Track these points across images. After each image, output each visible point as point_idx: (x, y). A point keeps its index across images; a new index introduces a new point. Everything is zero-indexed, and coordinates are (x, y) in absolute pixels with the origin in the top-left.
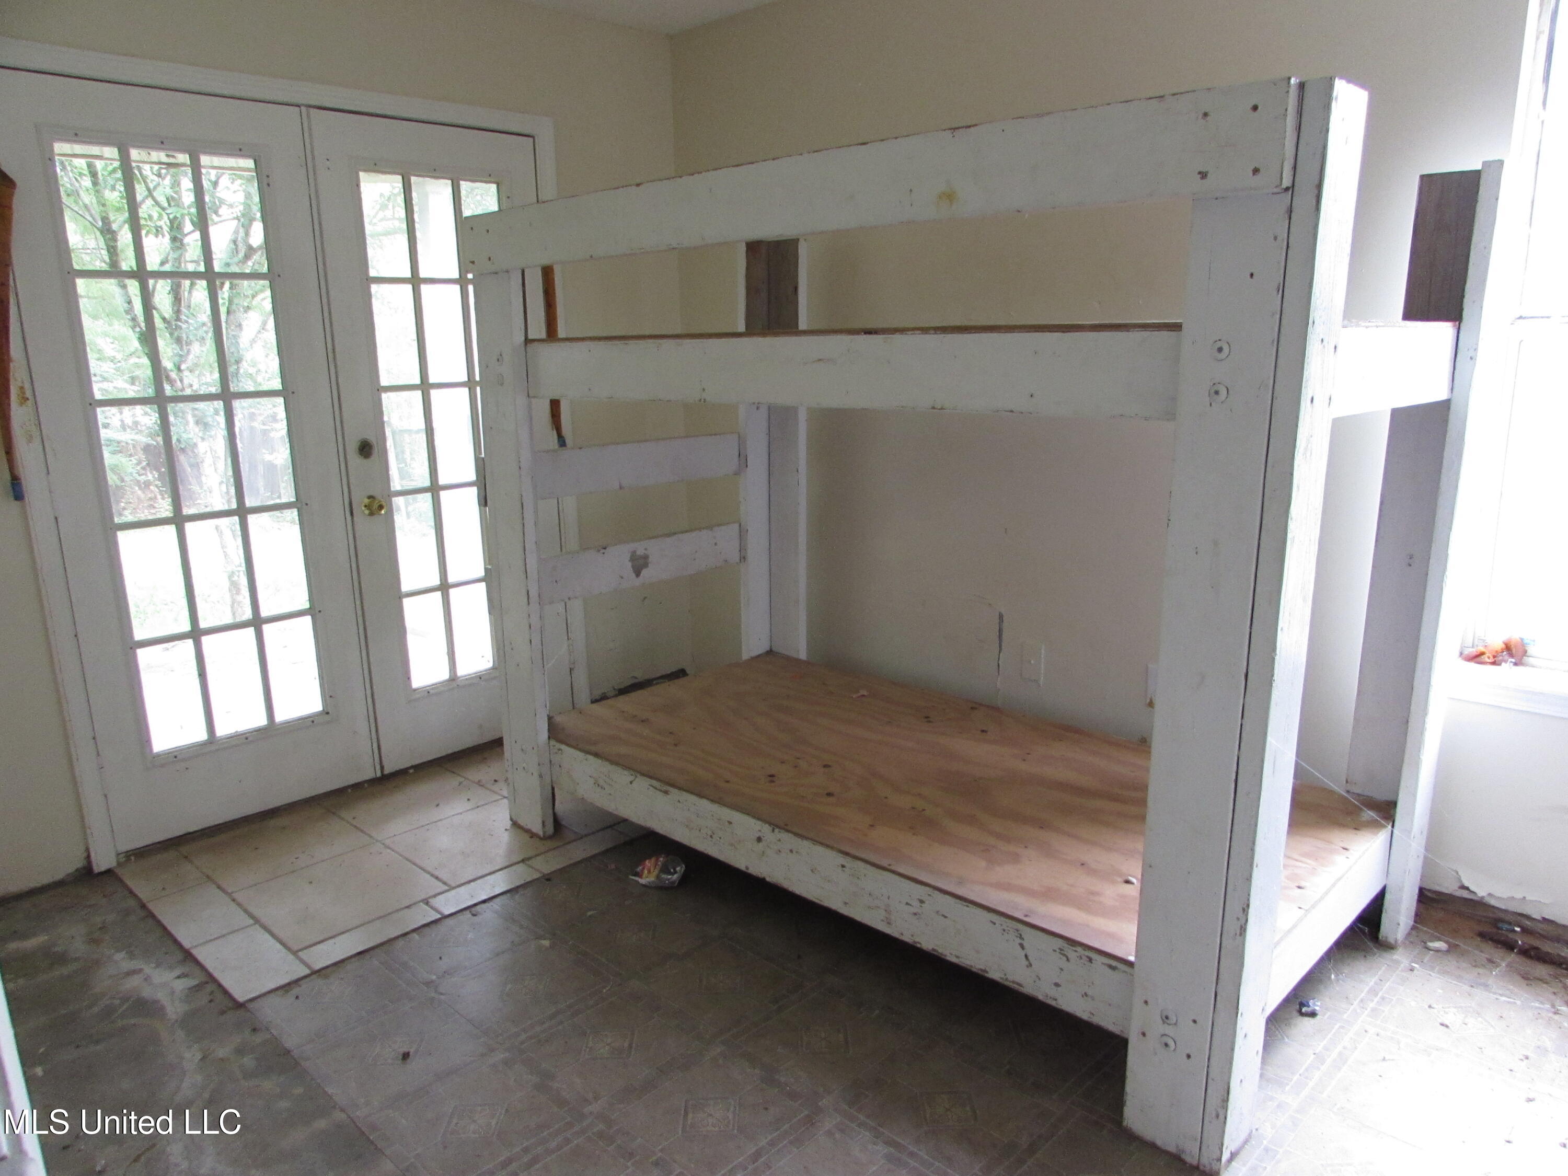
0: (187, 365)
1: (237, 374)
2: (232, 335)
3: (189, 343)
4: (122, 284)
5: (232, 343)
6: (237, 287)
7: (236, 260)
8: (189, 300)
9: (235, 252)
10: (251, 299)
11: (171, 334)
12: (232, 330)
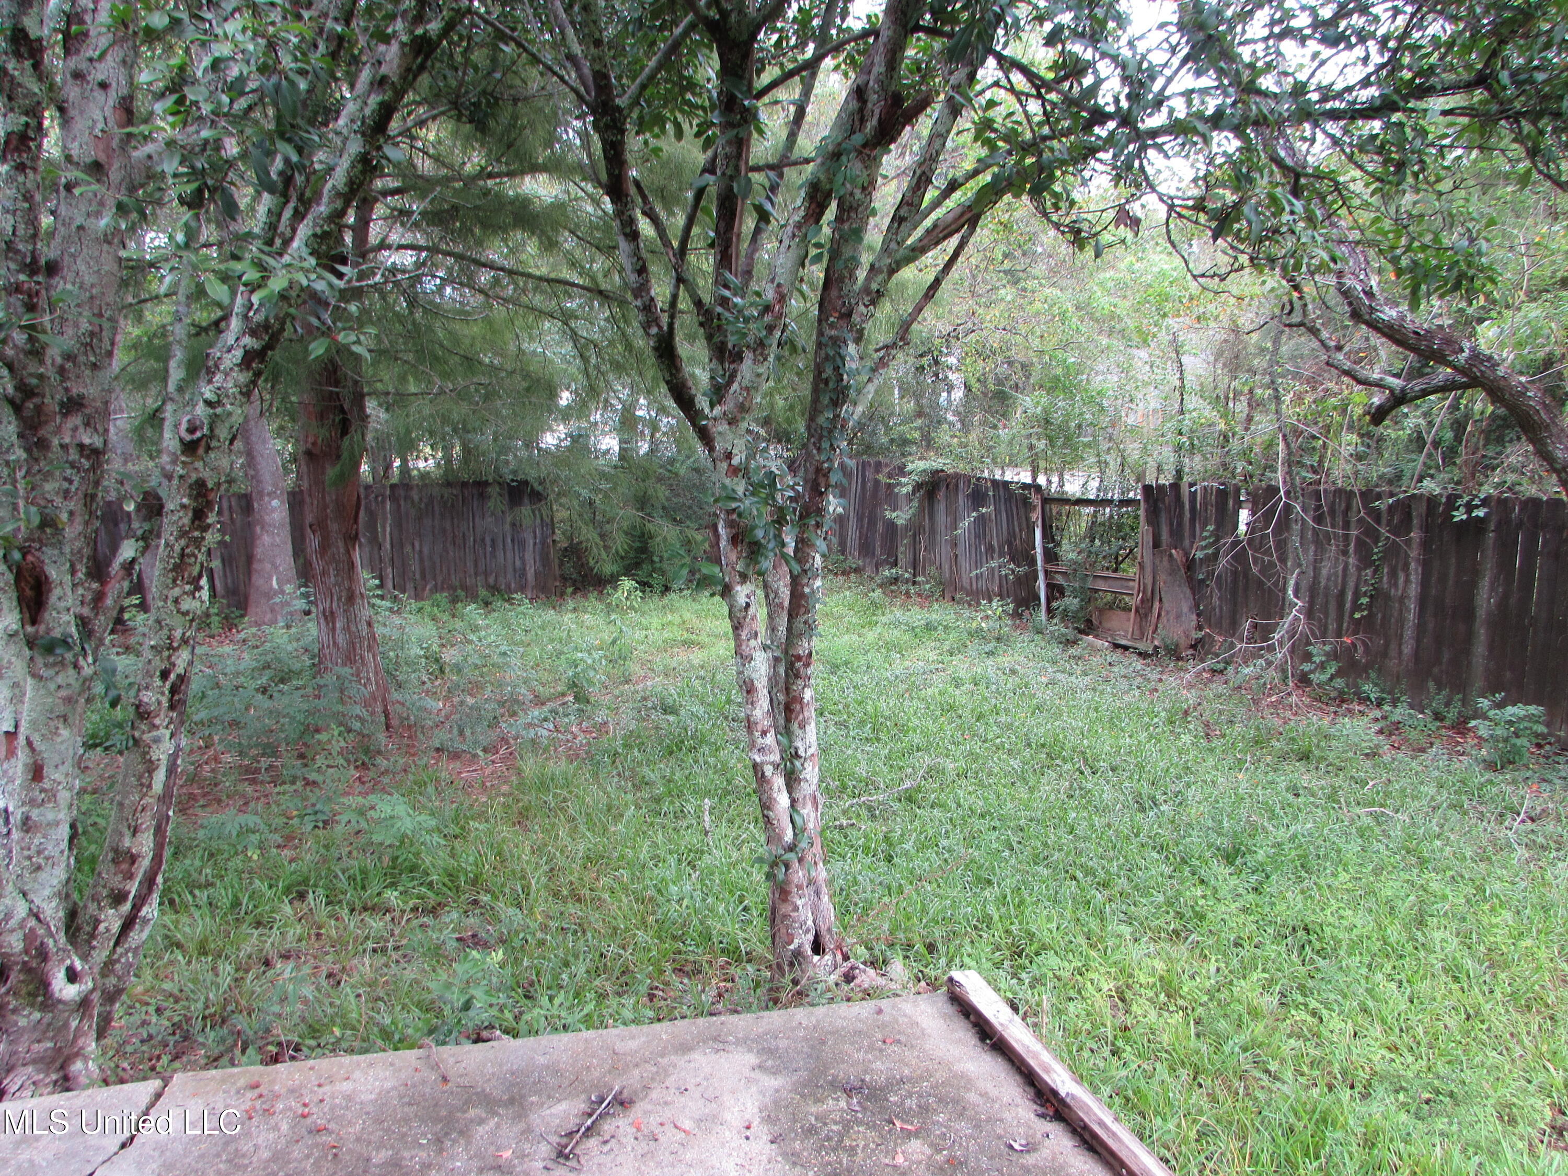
0: (725, 408)
1: (830, 431)
2: (831, 338)
3: (738, 357)
4: (628, 230)
5: (827, 358)
6: (853, 215)
7: (858, 139)
8: (750, 257)
9: (857, 123)
10: (884, 275)
11: (709, 338)
12: (832, 326)
